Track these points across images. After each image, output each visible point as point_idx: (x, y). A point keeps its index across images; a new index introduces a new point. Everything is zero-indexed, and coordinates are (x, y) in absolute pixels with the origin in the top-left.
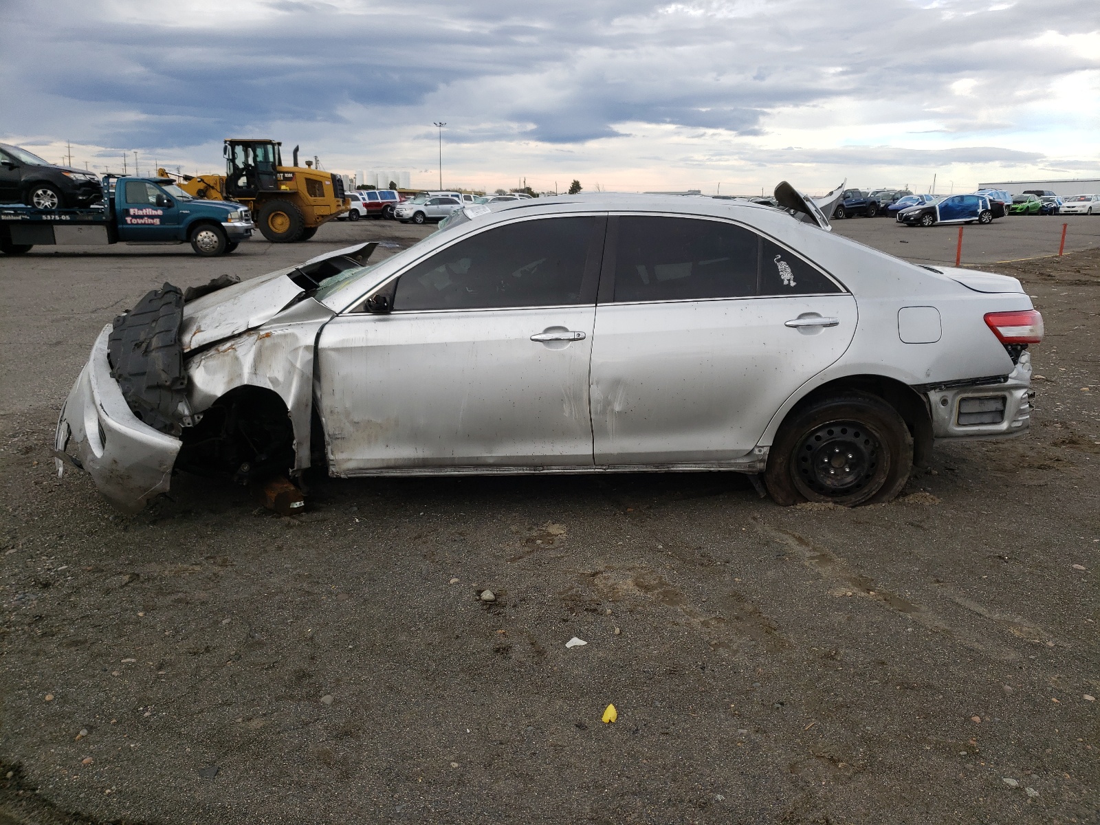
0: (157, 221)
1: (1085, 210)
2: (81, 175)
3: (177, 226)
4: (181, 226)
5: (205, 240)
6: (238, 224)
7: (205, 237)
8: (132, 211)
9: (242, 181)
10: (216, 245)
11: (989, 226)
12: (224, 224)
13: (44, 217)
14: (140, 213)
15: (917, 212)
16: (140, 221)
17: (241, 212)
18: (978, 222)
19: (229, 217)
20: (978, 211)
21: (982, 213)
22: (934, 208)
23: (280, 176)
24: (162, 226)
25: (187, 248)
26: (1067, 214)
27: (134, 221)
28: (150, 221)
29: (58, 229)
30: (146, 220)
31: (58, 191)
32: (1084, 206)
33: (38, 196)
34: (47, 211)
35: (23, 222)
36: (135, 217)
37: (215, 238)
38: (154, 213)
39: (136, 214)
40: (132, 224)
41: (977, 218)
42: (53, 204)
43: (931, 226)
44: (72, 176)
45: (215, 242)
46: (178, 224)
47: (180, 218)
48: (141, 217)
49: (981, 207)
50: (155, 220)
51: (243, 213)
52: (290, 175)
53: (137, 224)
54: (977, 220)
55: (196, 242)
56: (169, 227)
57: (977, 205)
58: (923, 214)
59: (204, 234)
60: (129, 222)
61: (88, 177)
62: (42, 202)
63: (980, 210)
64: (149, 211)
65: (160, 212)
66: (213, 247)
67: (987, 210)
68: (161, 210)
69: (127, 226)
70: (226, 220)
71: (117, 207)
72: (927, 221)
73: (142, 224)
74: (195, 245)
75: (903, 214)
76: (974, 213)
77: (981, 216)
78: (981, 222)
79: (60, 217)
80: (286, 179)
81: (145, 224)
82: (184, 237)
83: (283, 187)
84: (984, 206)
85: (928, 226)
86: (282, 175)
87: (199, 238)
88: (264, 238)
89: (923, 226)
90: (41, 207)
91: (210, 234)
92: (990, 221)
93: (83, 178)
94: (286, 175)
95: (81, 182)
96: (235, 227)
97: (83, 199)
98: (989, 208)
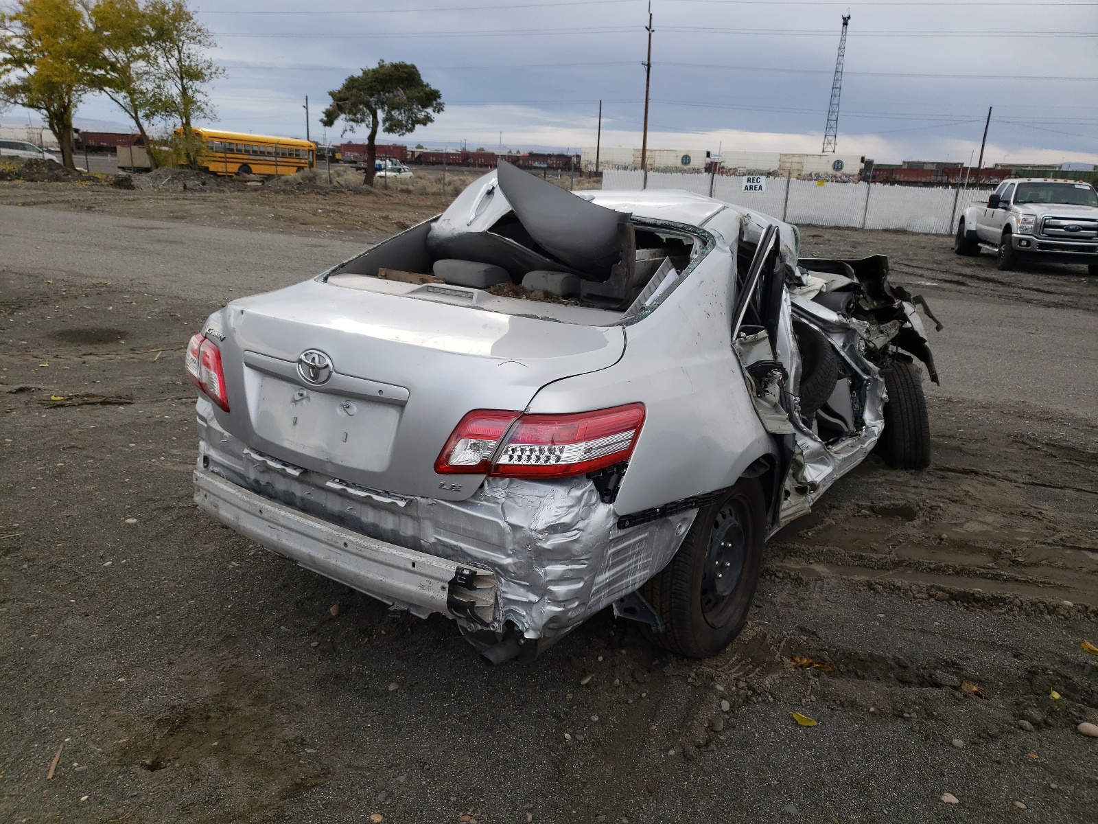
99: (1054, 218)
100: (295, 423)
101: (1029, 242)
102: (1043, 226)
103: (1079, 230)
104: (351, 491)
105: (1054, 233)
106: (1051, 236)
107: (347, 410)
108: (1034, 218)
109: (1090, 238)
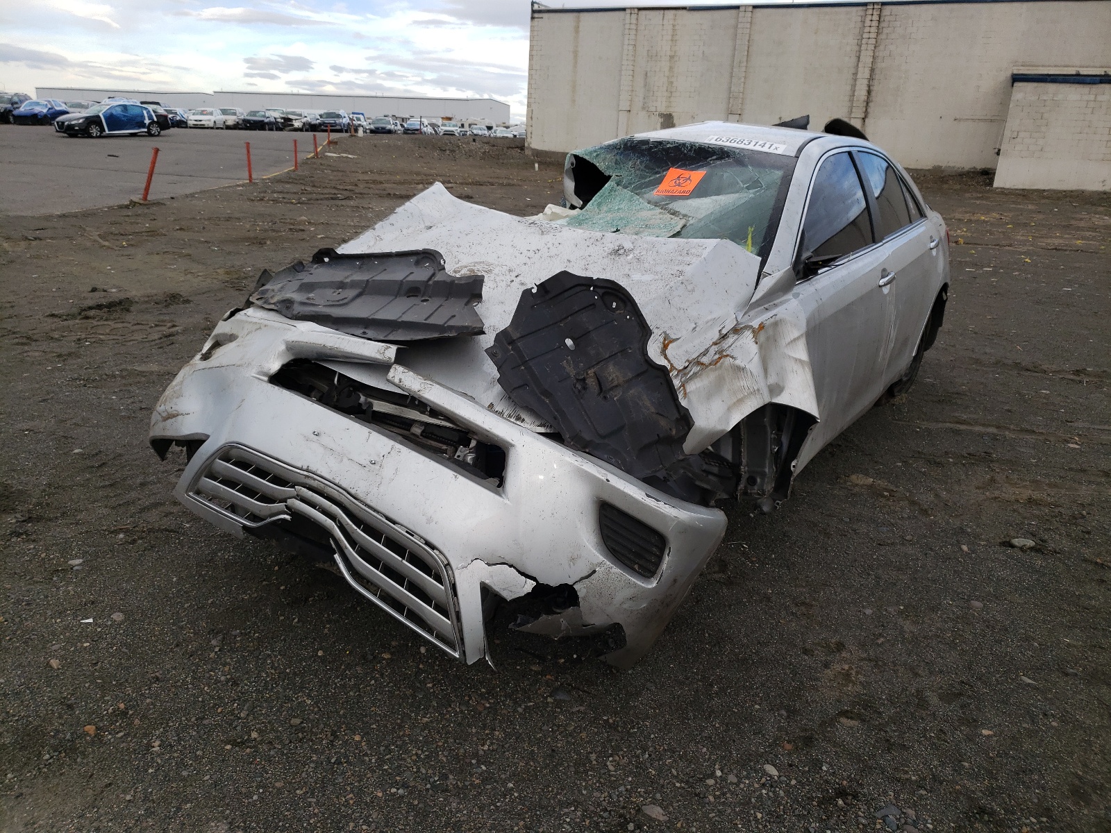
1: (211, 124)
11: (160, 138)
15: (81, 121)
18: (147, 134)
20: (145, 122)
21: (150, 124)
22: (98, 117)
26: (196, 127)
32: (209, 120)
41: (146, 130)
43: (100, 137)
49: (147, 118)
54: (145, 132)
57: (143, 116)
58: (88, 124)
63: (147, 121)
67: (153, 122)
72: (94, 131)
75: (63, 123)
76: (142, 125)
77: (148, 128)
78: (150, 134)
84: (150, 117)
85: (97, 137)
89: (90, 136)
92: (159, 133)
98: (155, 119)
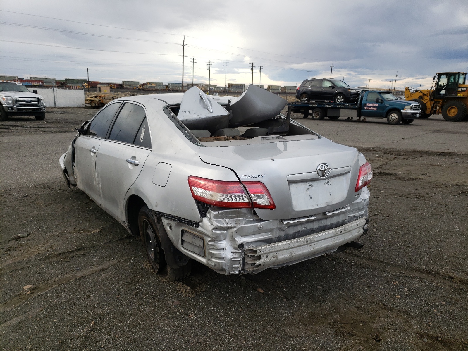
0: (375, 109)
2: (354, 90)
3: (383, 111)
4: (384, 111)
5: (393, 117)
6: (409, 111)
7: (393, 116)
8: (367, 104)
9: (443, 92)
10: (397, 120)
12: (402, 111)
13: (338, 106)
14: (370, 105)
16: (369, 108)
17: (412, 106)
19: (405, 108)
23: (460, 89)
24: (378, 111)
25: (385, 120)
27: (367, 108)
28: (373, 108)
29: (342, 111)
30: (372, 108)
31: (344, 96)
33: (338, 98)
34: (340, 104)
35: (331, 108)
36: (368, 107)
37: (397, 117)
38: (375, 105)
39: (369, 106)
40: (366, 109)
42: (342, 101)
44: (350, 91)
45: (397, 118)
46: (383, 110)
47: (384, 108)
48: (370, 107)
50: (375, 108)
51: (413, 106)
52: (465, 89)
53: (368, 110)
55: (389, 118)
56: (380, 111)
59: (393, 115)
60: (365, 109)
61: (357, 91)
62: (339, 100)
64: (373, 105)
65: (377, 105)
66: (395, 121)
68: (378, 104)
69: (364, 110)
70: (403, 109)
71: (363, 103)
73: (370, 110)
74: (388, 120)
79: (343, 106)
80: (462, 91)
81: (371, 110)
82: (385, 116)
83: (459, 95)
86: (461, 89)
87: (391, 116)
88: (443, 119)
90: (338, 103)
91: (395, 115)
93: (355, 92)
94: (463, 89)
95: (354, 93)
96: (407, 112)
97: (352, 100)
99: (19, 97)
100: (311, 198)
101: (12, 108)
102: (16, 101)
103: (31, 102)
104: (335, 212)
105: (23, 104)
106: (21, 105)
107: (328, 183)
108: (11, 98)
109: (36, 105)
